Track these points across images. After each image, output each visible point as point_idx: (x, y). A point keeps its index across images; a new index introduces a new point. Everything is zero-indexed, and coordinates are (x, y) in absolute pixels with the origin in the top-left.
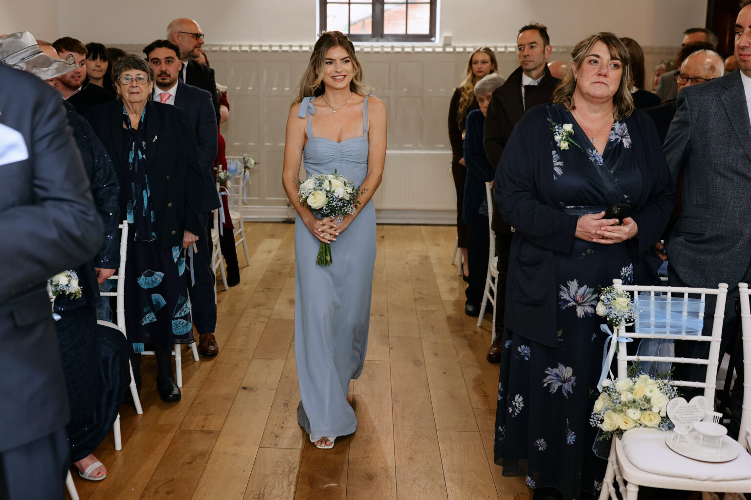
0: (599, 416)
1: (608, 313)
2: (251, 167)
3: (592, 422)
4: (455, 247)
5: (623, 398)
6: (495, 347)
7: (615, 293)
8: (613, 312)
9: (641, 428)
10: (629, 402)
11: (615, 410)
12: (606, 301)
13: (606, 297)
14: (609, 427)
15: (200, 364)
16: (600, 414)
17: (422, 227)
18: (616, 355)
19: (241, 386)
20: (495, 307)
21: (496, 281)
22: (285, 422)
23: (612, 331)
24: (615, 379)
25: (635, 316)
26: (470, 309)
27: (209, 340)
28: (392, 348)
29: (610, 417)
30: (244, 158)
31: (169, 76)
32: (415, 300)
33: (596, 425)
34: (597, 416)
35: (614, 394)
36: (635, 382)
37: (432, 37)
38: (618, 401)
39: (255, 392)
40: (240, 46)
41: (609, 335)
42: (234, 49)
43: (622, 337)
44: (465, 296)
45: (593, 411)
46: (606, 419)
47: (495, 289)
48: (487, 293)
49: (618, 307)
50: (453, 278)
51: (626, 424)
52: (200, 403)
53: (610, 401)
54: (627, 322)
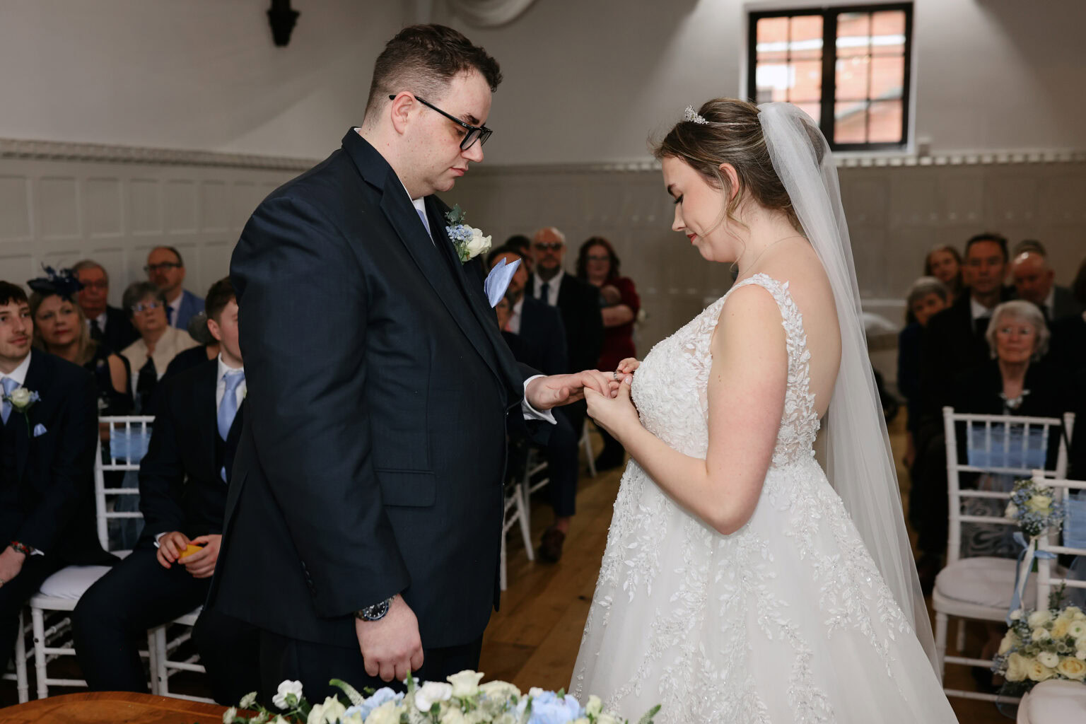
0: (1003, 660)
5: (1036, 637)
7: (1032, 489)
8: (1026, 516)
9: (1060, 680)
10: (1043, 642)
11: (1023, 653)
13: (1018, 494)
14: (1014, 675)
16: (1003, 657)
23: (1028, 542)
29: (1015, 662)
33: (999, 672)
35: (1024, 630)
37: (902, 145)
38: (1028, 640)
43: (1044, 552)
46: (1011, 665)
51: (1038, 674)
53: (1018, 639)
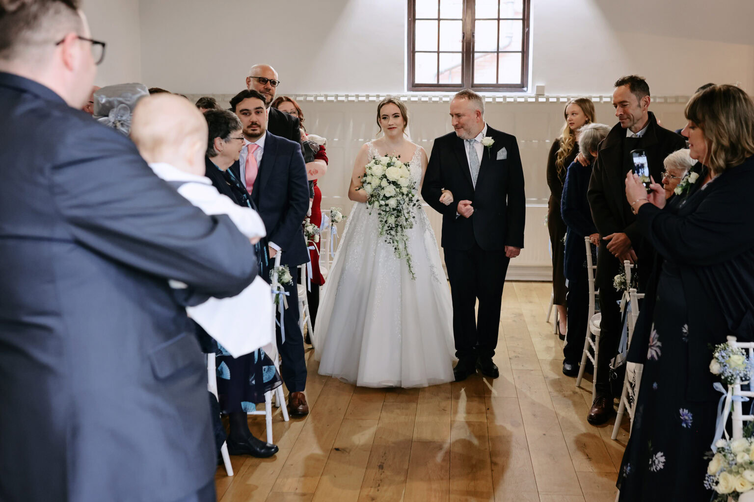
0: (714, 478)
1: (723, 372)
2: (339, 221)
3: (706, 484)
4: (550, 304)
5: (739, 460)
6: (596, 408)
7: (730, 350)
8: (728, 370)
10: (746, 463)
11: (730, 472)
12: (720, 358)
13: (720, 354)
14: (724, 489)
15: (290, 424)
16: (715, 476)
17: (514, 284)
18: (730, 414)
19: (334, 447)
20: (595, 367)
21: (597, 339)
22: (380, 484)
23: (727, 390)
24: (730, 439)
25: (750, 375)
26: (568, 367)
27: (299, 399)
28: (488, 409)
29: (725, 479)
30: (332, 212)
31: (259, 126)
32: (510, 359)
33: (711, 487)
34: (711, 477)
35: (729, 455)
36: (751, 443)
37: (523, 87)
38: (734, 462)
39: (349, 453)
40: (326, 96)
41: (723, 394)
42: (319, 99)
43: (738, 396)
44: (563, 354)
45: (707, 473)
46: (721, 481)
47: (595, 348)
48: (586, 352)
49: (733, 365)
50: (548, 337)
51: (742, 486)
52: (292, 465)
53: (725, 462)
54: (742, 380)
